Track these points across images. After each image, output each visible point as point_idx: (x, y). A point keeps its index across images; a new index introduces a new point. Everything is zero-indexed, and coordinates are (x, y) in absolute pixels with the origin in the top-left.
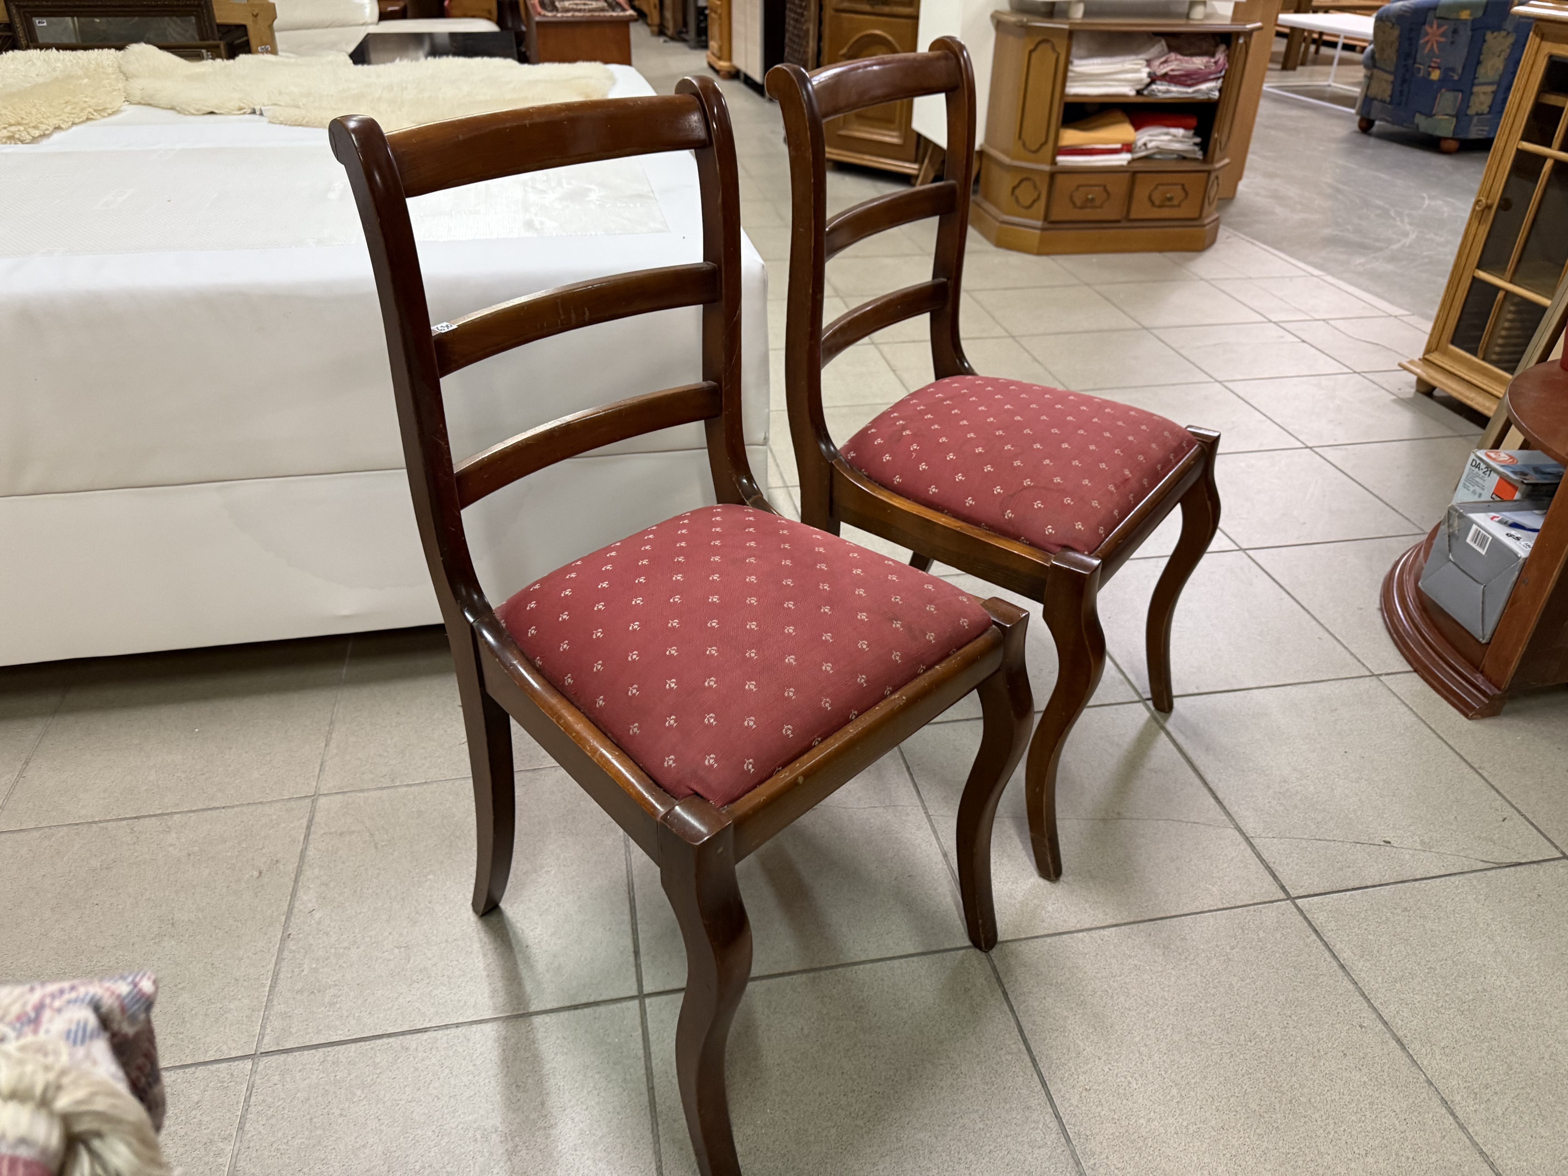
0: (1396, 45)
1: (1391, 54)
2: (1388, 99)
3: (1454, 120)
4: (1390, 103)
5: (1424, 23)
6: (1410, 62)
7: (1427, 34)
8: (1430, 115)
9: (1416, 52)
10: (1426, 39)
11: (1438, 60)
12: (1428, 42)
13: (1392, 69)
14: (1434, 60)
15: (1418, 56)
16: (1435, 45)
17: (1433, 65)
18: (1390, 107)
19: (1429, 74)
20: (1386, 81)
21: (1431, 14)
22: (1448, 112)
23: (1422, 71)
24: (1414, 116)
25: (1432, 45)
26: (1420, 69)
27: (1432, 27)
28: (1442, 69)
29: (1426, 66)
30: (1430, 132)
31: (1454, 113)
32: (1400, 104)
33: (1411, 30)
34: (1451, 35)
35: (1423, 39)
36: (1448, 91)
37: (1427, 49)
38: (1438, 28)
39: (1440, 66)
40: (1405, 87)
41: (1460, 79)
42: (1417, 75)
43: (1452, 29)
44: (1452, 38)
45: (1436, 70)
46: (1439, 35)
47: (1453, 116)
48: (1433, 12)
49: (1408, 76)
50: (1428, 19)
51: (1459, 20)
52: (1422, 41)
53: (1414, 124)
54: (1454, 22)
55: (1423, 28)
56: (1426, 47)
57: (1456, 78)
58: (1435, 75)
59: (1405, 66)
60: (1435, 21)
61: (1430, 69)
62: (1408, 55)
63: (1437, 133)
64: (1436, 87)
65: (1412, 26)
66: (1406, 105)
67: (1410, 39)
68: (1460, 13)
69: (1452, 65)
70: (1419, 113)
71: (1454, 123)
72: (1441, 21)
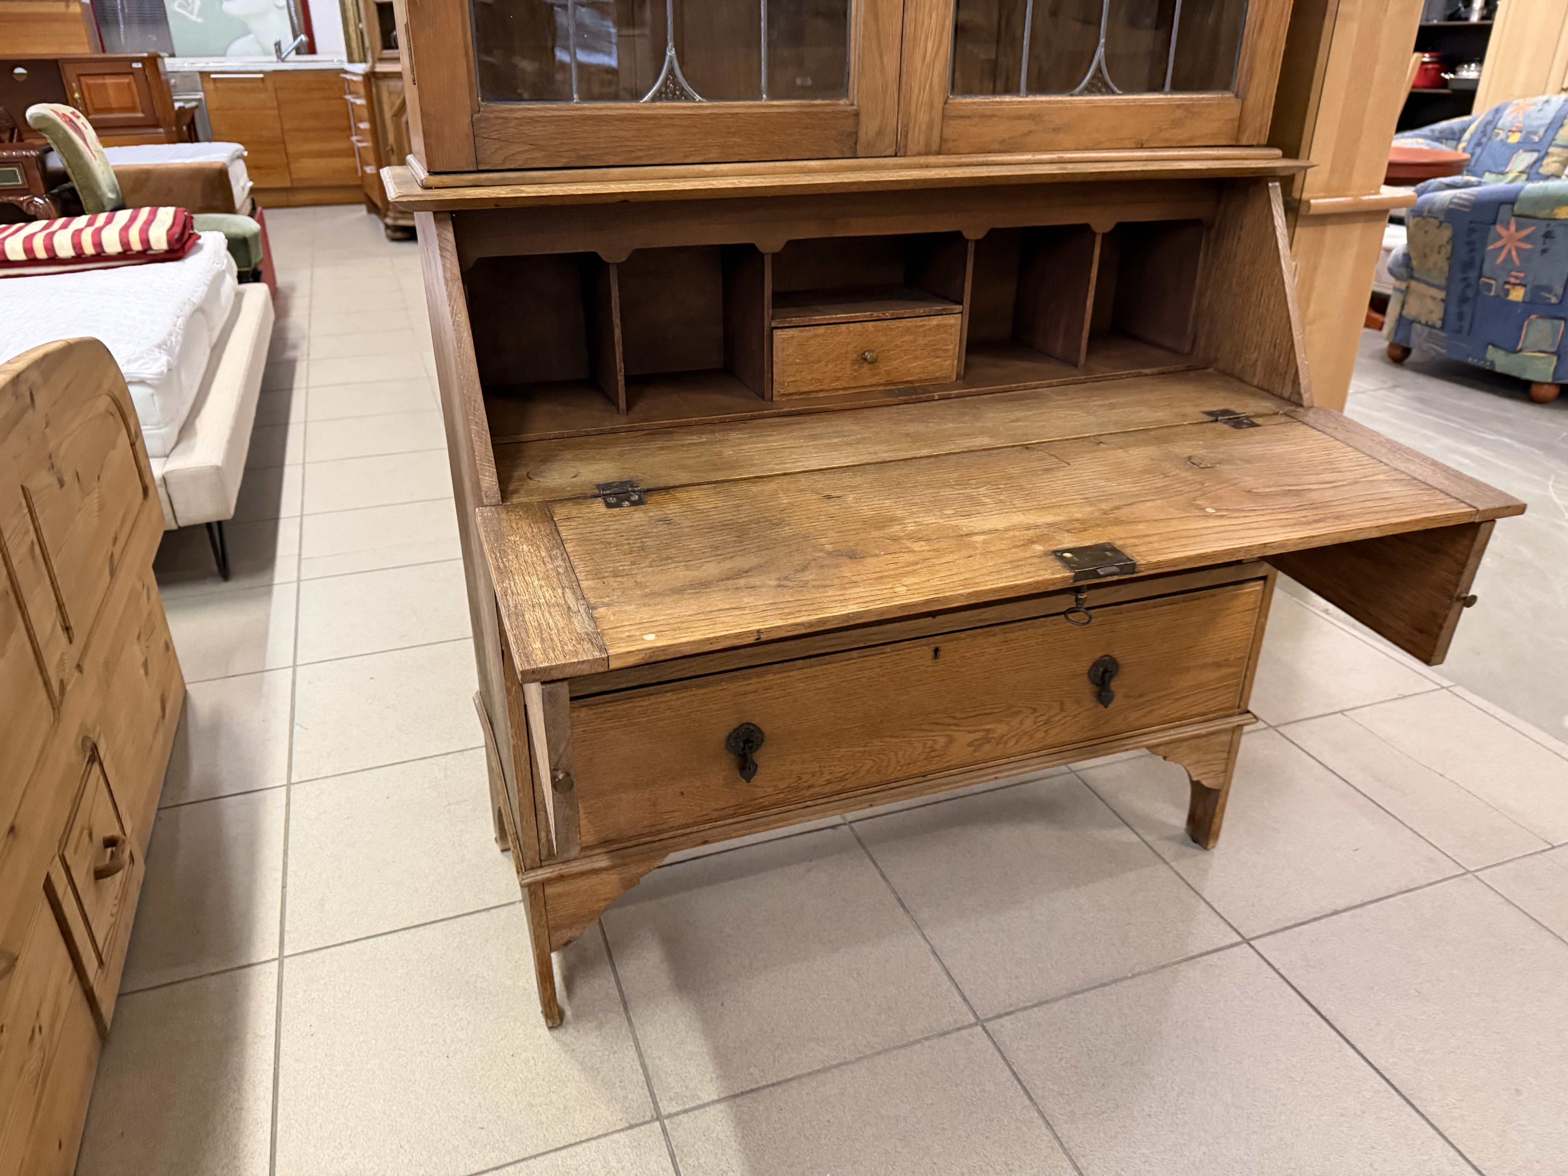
0: (1447, 251)
1: (1439, 262)
2: (1439, 324)
3: (1554, 359)
4: (1442, 328)
5: (1494, 223)
6: (1472, 274)
7: (1500, 237)
8: (1513, 349)
9: (1482, 262)
10: (1499, 244)
11: (1522, 275)
12: (1502, 247)
13: (1443, 282)
14: (1513, 273)
15: (1486, 268)
16: (1514, 253)
17: (1512, 280)
18: (1442, 334)
19: (1507, 292)
20: (1434, 298)
21: (1505, 210)
22: (1545, 348)
23: (1494, 288)
24: (1486, 350)
25: (1510, 252)
26: (1490, 285)
27: (1507, 228)
28: (1529, 287)
29: (1501, 282)
30: (1515, 373)
31: (1554, 350)
32: (1459, 332)
33: (1472, 231)
34: (1541, 240)
35: (1492, 244)
36: (1541, 317)
37: (1501, 259)
38: (1517, 230)
39: (1523, 282)
40: (1467, 309)
41: (1561, 302)
42: (1486, 293)
43: (1543, 230)
44: (1544, 243)
45: (1518, 288)
46: (1520, 240)
47: (1553, 353)
48: (1509, 207)
49: (1470, 293)
50: (1500, 217)
51: (1555, 219)
52: (1491, 247)
53: (1486, 361)
54: (1546, 222)
55: (1492, 227)
56: (1498, 255)
57: (1554, 300)
58: (1517, 295)
59: (1465, 279)
60: (1513, 220)
61: (1507, 286)
62: (1468, 265)
63: (1527, 376)
64: (1519, 311)
65: (1473, 225)
66: (1469, 334)
67: (1470, 243)
68: (1556, 211)
69: (1545, 282)
70: (1494, 346)
71: (1555, 363)
72: (1522, 220)
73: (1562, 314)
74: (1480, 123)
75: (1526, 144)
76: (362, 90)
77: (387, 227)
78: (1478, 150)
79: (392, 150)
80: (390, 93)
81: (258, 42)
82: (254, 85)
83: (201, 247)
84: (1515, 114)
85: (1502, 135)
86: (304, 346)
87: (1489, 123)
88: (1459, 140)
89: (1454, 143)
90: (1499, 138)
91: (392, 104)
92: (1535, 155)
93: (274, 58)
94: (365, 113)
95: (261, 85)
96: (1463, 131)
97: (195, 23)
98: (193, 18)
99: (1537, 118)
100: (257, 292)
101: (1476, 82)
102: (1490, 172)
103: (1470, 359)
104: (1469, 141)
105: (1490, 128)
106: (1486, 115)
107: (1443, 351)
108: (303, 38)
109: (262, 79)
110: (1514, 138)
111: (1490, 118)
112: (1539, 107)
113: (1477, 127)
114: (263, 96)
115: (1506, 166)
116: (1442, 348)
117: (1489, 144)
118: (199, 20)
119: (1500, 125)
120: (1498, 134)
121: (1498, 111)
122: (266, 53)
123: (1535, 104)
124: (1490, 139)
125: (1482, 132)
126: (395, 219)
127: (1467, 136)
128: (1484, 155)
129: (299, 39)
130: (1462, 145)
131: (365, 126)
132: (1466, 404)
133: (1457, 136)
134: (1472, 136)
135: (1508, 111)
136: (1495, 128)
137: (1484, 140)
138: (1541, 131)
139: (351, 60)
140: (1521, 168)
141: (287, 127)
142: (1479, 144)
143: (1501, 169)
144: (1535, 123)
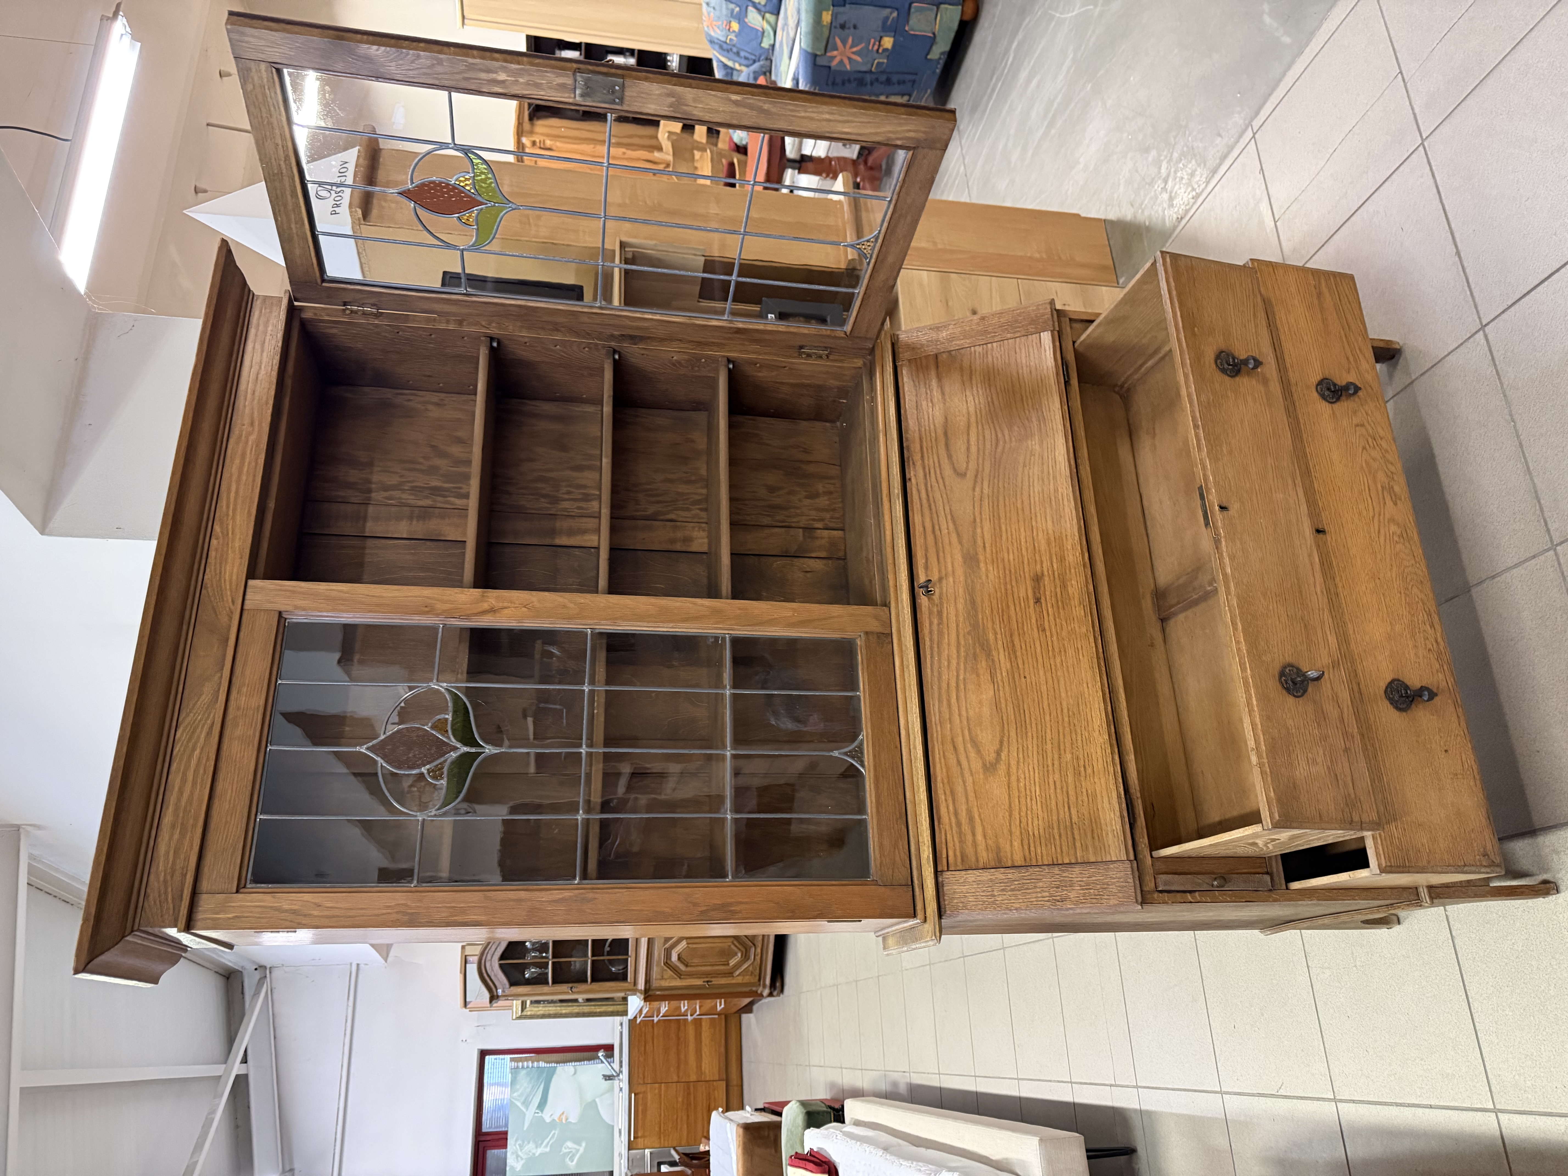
3: (942, 6)
4: (910, 95)
5: (829, 67)
6: (868, 78)
7: (841, 61)
8: (932, 40)
9: (860, 72)
10: (846, 61)
11: (872, 41)
12: (849, 59)
14: (870, 48)
15: (864, 69)
16: (855, 49)
17: (876, 47)
19: (886, 50)
21: (821, 61)
22: (933, 16)
23: (881, 61)
24: (931, 60)
25: (853, 53)
26: (878, 63)
27: (835, 57)
28: (882, 34)
29: (876, 55)
30: (952, 35)
31: (935, 8)
32: (914, 82)
33: (834, 84)
34: (847, 31)
35: (845, 66)
36: (908, 22)
37: (859, 59)
38: (836, 49)
39: (878, 38)
40: (895, 78)
41: (897, 9)
42: (884, 65)
43: (839, 31)
44: (849, 28)
45: (882, 43)
46: (845, 47)
47: (938, 9)
48: (818, 59)
49: (883, 78)
50: (825, 63)
51: (831, 23)
52: (848, 67)
53: (940, 58)
54: (833, 30)
55: (833, 68)
56: (855, 61)
57: (895, 14)
58: (888, 42)
59: (872, 84)
60: (829, 54)
61: (880, 51)
62: (861, 82)
63: (955, 25)
64: (902, 39)
65: (830, 83)
66: (916, 74)
67: (843, 83)
68: (825, 23)
69: (880, 23)
70: (928, 54)
71: (946, 6)
72: (829, 47)
73: (907, 6)
74: (720, 54)
75: (741, 18)
76: (656, 1004)
77: (771, 995)
78: (742, 54)
79: (708, 982)
80: (662, 978)
81: (603, 1094)
82: (640, 1102)
83: (821, 1149)
84: (716, 28)
85: (732, 36)
86: (895, 1076)
87: (721, 47)
88: (732, 69)
89: (735, 73)
90: (734, 38)
91: (671, 978)
92: (751, 9)
93: (616, 1082)
94: (674, 1003)
95: (641, 1096)
96: (725, 66)
97: (585, 1149)
98: (582, 1150)
99: (721, 10)
100: (853, 1109)
101: (681, 56)
102: (761, 43)
103: (938, 71)
104: (734, 61)
105: (725, 46)
106: (714, 49)
107: (929, 91)
108: (601, 1054)
109: (635, 1095)
110: (735, 26)
111: (717, 47)
112: (712, 10)
113: (723, 56)
114: (649, 1096)
115: (757, 30)
116: (926, 91)
117: (738, 45)
118: (584, 1144)
119: (723, 39)
120: (731, 40)
121: (712, 42)
122: (611, 1089)
123: (709, 13)
124: (734, 46)
125: (728, 51)
126: (764, 986)
127: (730, 64)
128: (746, 49)
129: (602, 1058)
130: (737, 66)
131: (684, 1006)
132: (977, 73)
133: (729, 71)
134: (730, 59)
135: (712, 34)
136: (726, 42)
137: (735, 50)
138: (732, 6)
139: (625, 1013)
140: (760, 18)
141: (675, 1079)
142: (738, 54)
143: (760, 34)
144: (724, 11)
